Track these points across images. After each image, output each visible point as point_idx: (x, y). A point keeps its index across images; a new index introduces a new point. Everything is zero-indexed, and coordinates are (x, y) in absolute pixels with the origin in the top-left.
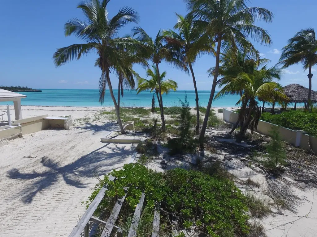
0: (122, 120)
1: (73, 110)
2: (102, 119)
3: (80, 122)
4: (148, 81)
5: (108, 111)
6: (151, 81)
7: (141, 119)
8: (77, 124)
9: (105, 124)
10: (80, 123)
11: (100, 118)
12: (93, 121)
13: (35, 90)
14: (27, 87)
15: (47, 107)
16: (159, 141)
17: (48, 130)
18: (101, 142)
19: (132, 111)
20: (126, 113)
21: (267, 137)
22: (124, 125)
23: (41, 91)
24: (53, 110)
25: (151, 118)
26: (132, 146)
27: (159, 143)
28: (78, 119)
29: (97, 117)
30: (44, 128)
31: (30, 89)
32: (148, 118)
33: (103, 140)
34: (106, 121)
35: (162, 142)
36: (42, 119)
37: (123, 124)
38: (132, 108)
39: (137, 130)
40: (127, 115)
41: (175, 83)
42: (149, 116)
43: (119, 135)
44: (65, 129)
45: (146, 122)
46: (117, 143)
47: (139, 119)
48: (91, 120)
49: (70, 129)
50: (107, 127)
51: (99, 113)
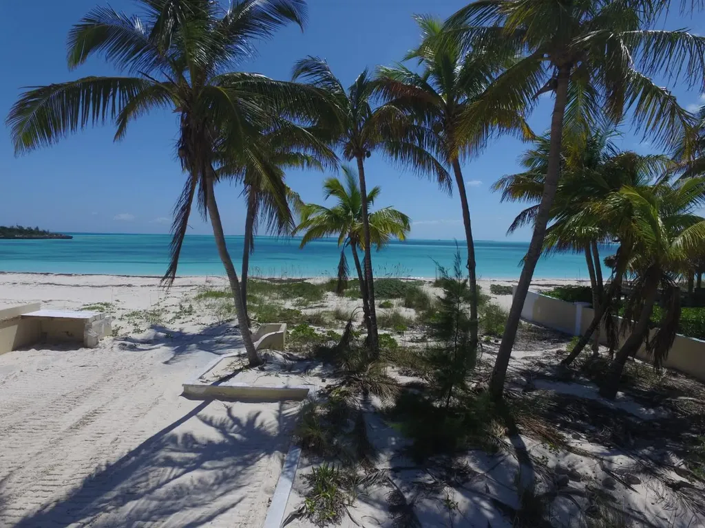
0: (253, 315)
1: (129, 286)
2: (198, 313)
3: (137, 321)
4: (329, 212)
5: (217, 289)
6: (337, 211)
7: (303, 312)
8: (127, 329)
9: (205, 330)
10: (135, 325)
11: (195, 308)
12: (174, 318)
13: (56, 234)
14: (37, 228)
15: (66, 277)
16: (366, 394)
17: (33, 351)
18: (184, 395)
19: (279, 288)
20: (266, 295)
21: (675, 375)
22: (258, 333)
23: (71, 238)
24: (78, 286)
25: (330, 310)
26: (280, 411)
27: (366, 402)
28: (134, 314)
29: (186, 306)
30: (23, 344)
31: (44, 232)
32: (322, 310)
33: (191, 389)
34: (209, 319)
35: (376, 401)
36: (17, 318)
37: (254, 330)
38: (280, 281)
39: (296, 351)
40: (267, 300)
41: (404, 218)
42: (325, 304)
43: (241, 370)
44: (86, 347)
45: (317, 320)
46: (233, 399)
47: (298, 313)
48: (170, 316)
49: (100, 345)
50: (209, 340)
51: (195, 294)
